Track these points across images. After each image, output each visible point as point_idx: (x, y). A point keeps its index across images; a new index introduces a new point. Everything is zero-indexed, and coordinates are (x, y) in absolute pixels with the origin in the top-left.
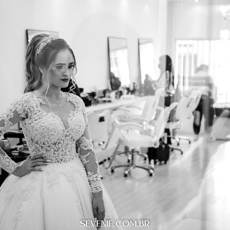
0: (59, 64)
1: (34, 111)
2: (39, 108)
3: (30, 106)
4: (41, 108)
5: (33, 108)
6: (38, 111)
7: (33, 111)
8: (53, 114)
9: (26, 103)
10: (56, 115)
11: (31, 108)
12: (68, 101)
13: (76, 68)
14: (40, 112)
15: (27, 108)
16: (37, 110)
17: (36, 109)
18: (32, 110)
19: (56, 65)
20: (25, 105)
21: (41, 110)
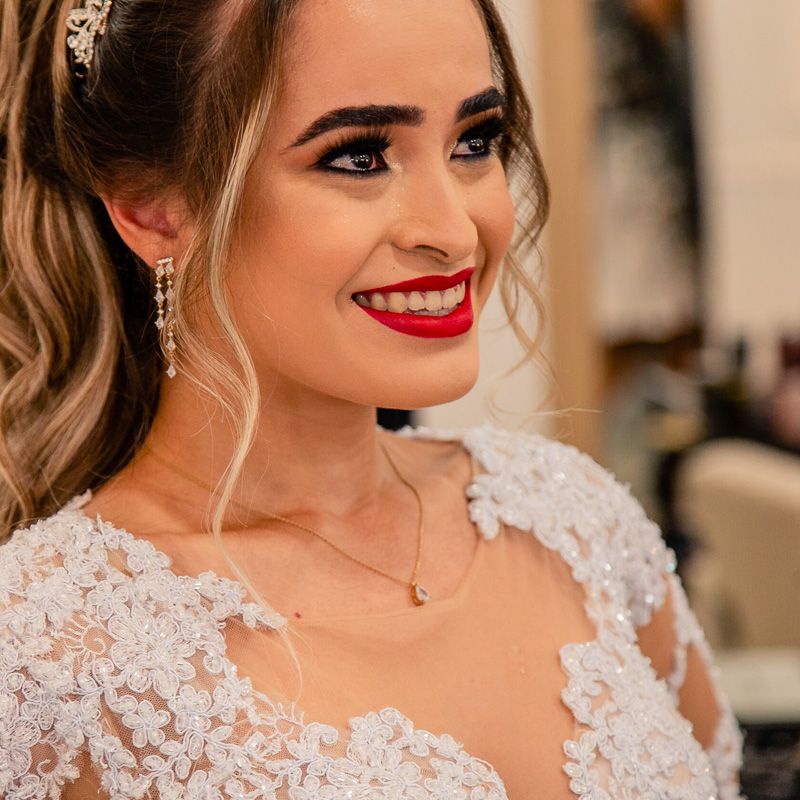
0: (343, 116)
1: (169, 731)
2: (235, 691)
3: (119, 680)
4: (246, 685)
5: (160, 704)
6: (226, 731)
7: (157, 738)
8: (409, 728)
9: (68, 658)
10: (437, 734)
11: (125, 706)
12: (490, 530)
13: (536, 158)
14: (253, 742)
15: (79, 722)
16: (216, 722)
17: (190, 705)
18: (146, 723)
19: (302, 141)
20: (59, 678)
21: (262, 707)
